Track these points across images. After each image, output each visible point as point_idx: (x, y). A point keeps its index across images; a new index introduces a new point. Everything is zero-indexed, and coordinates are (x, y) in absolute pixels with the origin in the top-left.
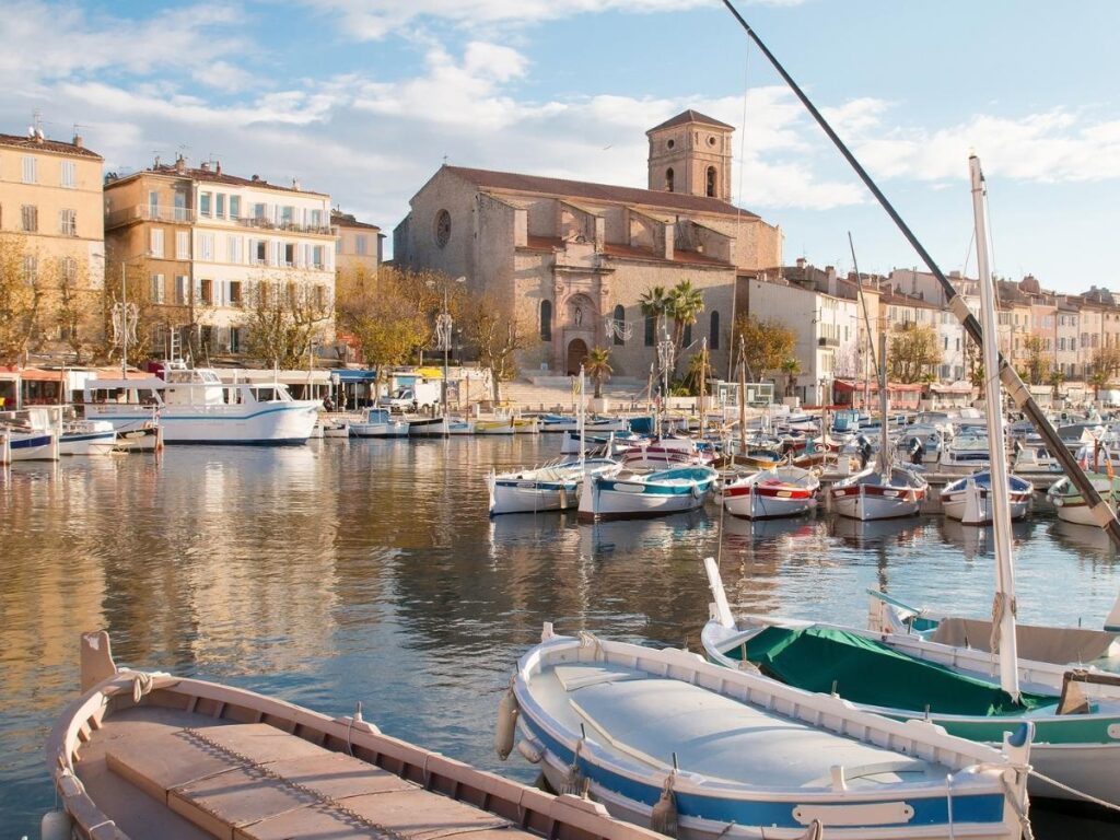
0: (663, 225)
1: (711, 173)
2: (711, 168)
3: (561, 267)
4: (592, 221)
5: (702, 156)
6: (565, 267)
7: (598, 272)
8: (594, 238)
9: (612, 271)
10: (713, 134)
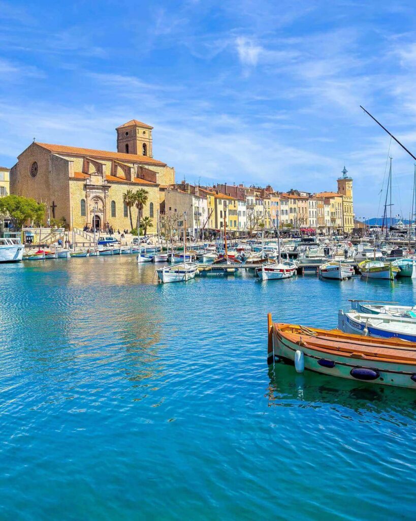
0: (130, 168)
1: (144, 146)
2: (144, 144)
3: (89, 185)
4: (100, 166)
5: (140, 139)
6: (91, 185)
7: (105, 188)
8: (102, 173)
9: (110, 187)
10: (144, 130)
